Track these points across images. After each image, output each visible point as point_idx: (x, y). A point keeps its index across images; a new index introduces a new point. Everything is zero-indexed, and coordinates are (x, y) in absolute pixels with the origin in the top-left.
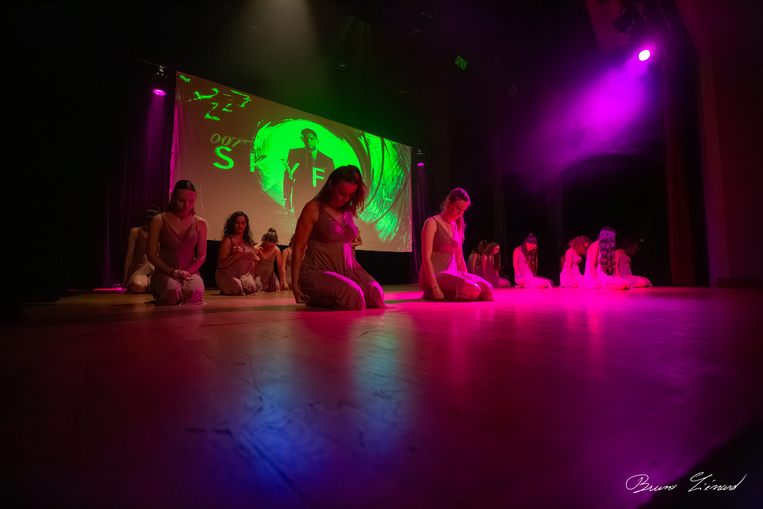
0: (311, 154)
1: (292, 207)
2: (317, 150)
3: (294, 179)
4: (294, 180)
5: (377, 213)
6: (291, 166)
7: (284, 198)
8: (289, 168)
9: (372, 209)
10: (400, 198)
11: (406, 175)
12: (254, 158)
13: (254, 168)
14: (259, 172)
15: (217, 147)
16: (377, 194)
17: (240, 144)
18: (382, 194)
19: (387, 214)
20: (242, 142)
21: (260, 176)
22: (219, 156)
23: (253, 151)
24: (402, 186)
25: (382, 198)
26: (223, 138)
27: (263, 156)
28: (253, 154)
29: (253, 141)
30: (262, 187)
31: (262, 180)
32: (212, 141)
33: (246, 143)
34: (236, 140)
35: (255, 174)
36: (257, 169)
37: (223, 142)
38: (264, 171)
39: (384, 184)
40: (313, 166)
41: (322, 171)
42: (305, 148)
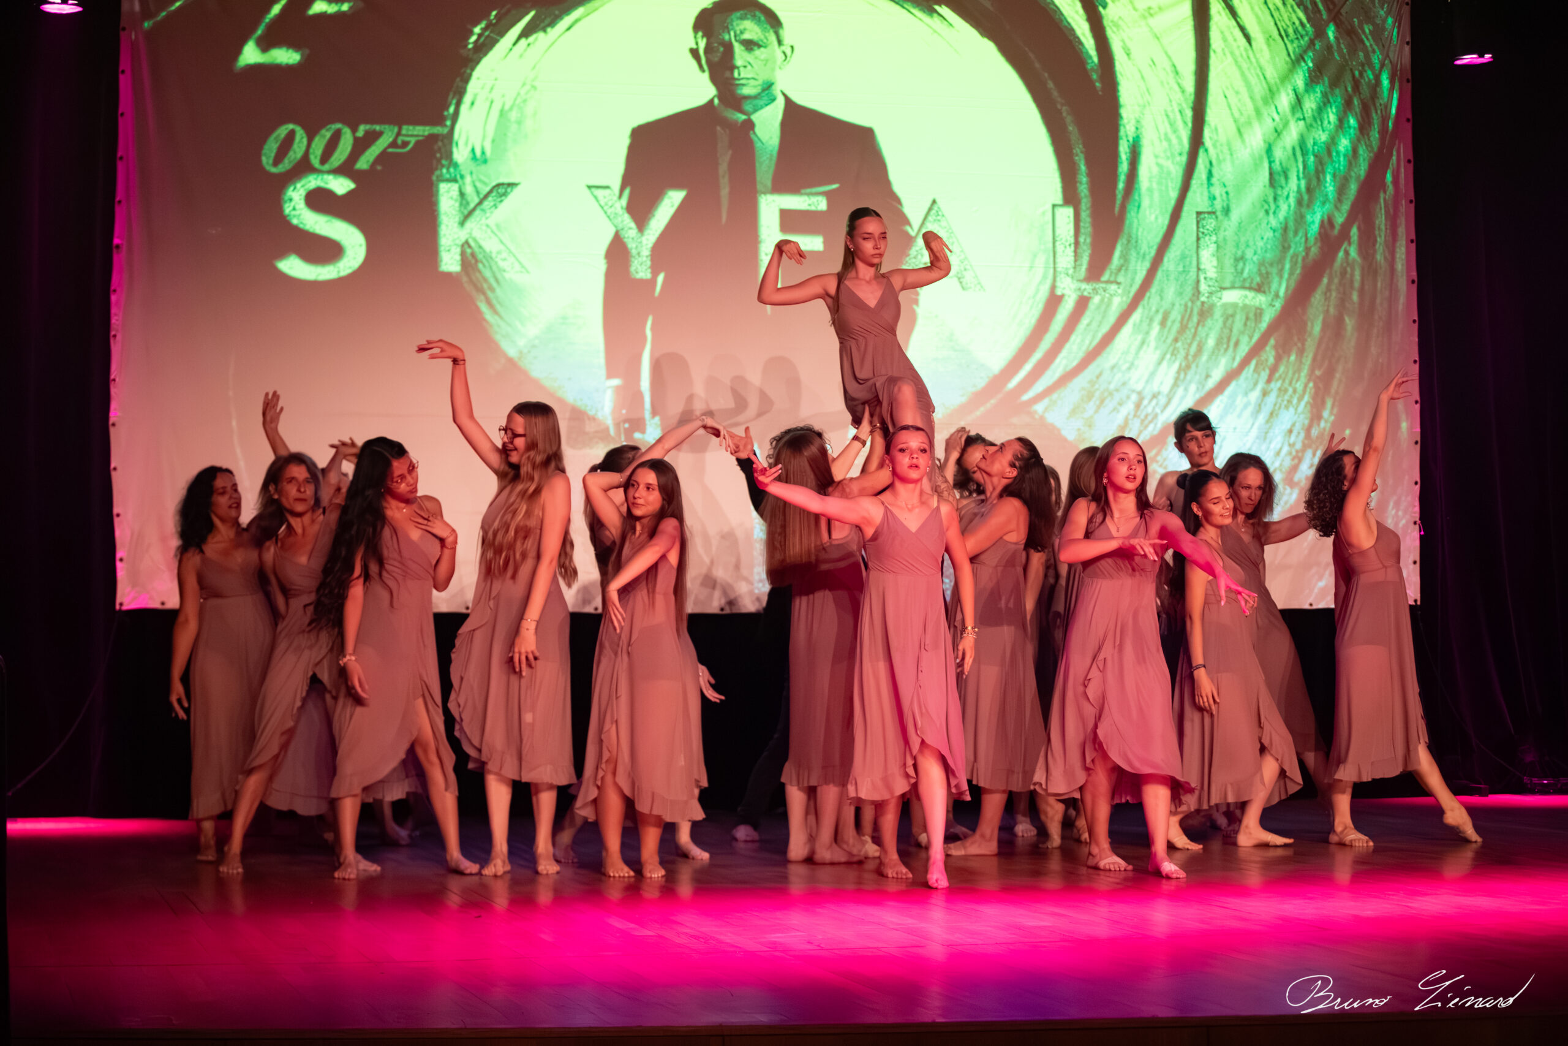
0: (749, 125)
1: (647, 414)
2: (780, 103)
3: (655, 274)
4: (661, 278)
6: (640, 211)
7: (610, 375)
8: (633, 225)
9: (1129, 369)
10: (1325, 280)
11: (1375, 134)
12: (457, 204)
13: (459, 250)
14: (480, 266)
15: (292, 188)
16: (1160, 274)
17: (390, 150)
18: (1199, 269)
19: (1233, 385)
20: (399, 142)
21: (485, 286)
22: (301, 226)
23: (452, 170)
24: (1346, 207)
25: (1197, 292)
26: (317, 139)
27: (498, 185)
28: (450, 185)
29: (448, 123)
30: (498, 337)
31: (494, 302)
32: (271, 161)
33: (417, 143)
34: (371, 138)
35: (465, 279)
36: (473, 255)
37: (315, 161)
38: (504, 260)
39: (1214, 213)
40: (759, 187)
41: (813, 208)
42: (716, 101)
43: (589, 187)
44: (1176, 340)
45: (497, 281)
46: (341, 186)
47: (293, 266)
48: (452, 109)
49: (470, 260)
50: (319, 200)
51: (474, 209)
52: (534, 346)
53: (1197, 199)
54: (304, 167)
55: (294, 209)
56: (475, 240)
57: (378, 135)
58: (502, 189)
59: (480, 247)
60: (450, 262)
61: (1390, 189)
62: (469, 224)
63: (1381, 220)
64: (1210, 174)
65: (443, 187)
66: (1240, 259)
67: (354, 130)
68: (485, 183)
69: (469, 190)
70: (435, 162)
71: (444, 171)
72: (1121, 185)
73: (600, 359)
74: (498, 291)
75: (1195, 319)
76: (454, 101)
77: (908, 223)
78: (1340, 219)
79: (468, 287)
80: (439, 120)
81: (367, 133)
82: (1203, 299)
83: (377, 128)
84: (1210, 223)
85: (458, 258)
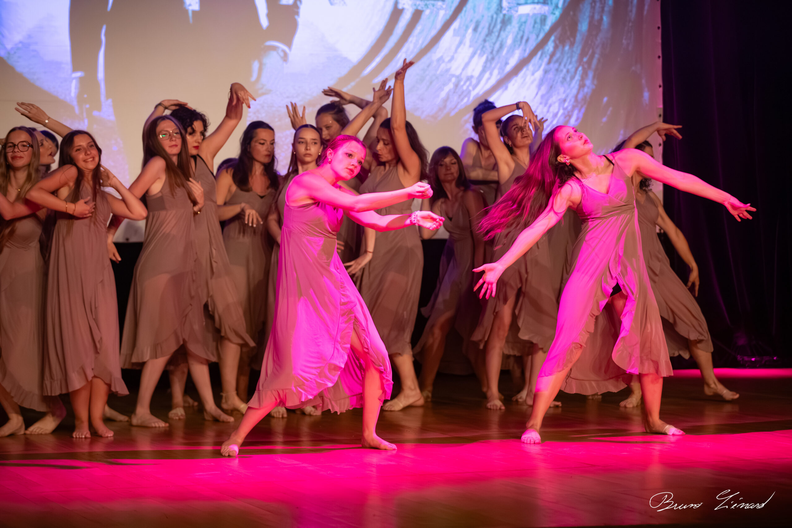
1: (103, 98)
5: (476, 74)
7: (75, 69)
9: (450, 61)
19: (524, 69)
25: (500, 7)
44: (484, 41)
75: (499, 26)
82: (505, 12)
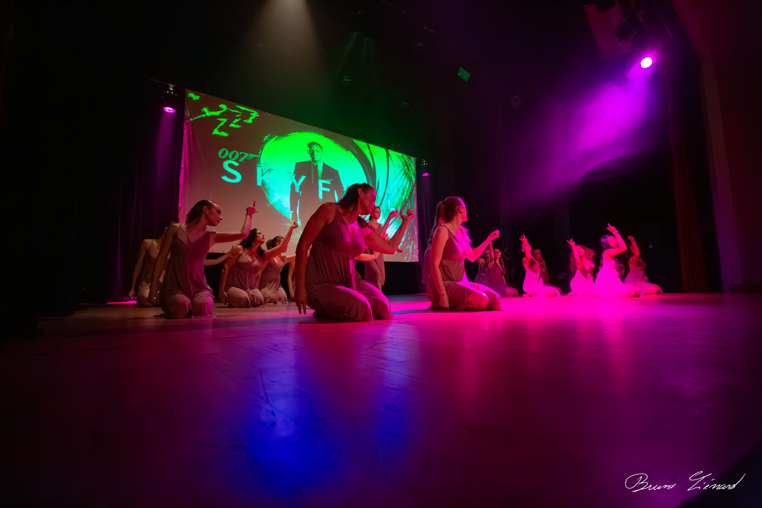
0: (317, 166)
1: (298, 219)
2: (323, 163)
3: (300, 192)
4: (301, 192)
6: (297, 179)
7: (291, 210)
8: (296, 181)
10: (405, 208)
11: (412, 185)
12: (261, 172)
13: (261, 181)
14: (265, 185)
15: (225, 162)
16: (382, 203)
17: (247, 158)
18: (388, 204)
19: (393, 223)
20: (249, 157)
21: (267, 189)
22: (227, 170)
23: (260, 164)
24: (408, 196)
25: (388, 208)
26: (231, 153)
27: (270, 169)
28: (260, 168)
29: (260, 155)
30: (269, 200)
31: (268, 193)
32: (221, 155)
33: (253, 158)
34: (243, 155)
35: (262, 187)
36: (264, 183)
37: (230, 157)
38: (270, 184)
39: (390, 194)
40: (319, 178)
41: (328, 183)
42: (311, 161)
43: (288, 173)
44: (385, 215)
45: (269, 189)
46: (236, 164)
47: (225, 178)
48: (260, 152)
49: (263, 184)
50: (231, 166)
51: (264, 173)
52: (276, 203)
53: (387, 192)
54: (227, 158)
55: (226, 166)
56: (264, 180)
57: (244, 155)
58: (270, 170)
59: (266, 182)
60: (259, 183)
61: (414, 194)
62: (263, 176)
63: (412, 199)
64: (389, 188)
65: (258, 168)
66: (393, 203)
67: (239, 153)
68: (267, 168)
69: (263, 169)
70: (256, 162)
71: (258, 164)
72: (376, 187)
73: (289, 207)
74: (269, 191)
75: (387, 212)
76: (261, 151)
77: (344, 189)
78: (407, 198)
79: (263, 189)
80: (258, 154)
81: (242, 154)
82: (388, 209)
83: (244, 153)
84: (389, 196)
85: (261, 183)
